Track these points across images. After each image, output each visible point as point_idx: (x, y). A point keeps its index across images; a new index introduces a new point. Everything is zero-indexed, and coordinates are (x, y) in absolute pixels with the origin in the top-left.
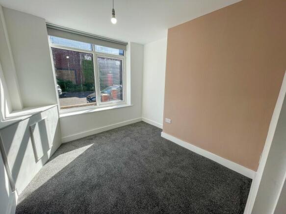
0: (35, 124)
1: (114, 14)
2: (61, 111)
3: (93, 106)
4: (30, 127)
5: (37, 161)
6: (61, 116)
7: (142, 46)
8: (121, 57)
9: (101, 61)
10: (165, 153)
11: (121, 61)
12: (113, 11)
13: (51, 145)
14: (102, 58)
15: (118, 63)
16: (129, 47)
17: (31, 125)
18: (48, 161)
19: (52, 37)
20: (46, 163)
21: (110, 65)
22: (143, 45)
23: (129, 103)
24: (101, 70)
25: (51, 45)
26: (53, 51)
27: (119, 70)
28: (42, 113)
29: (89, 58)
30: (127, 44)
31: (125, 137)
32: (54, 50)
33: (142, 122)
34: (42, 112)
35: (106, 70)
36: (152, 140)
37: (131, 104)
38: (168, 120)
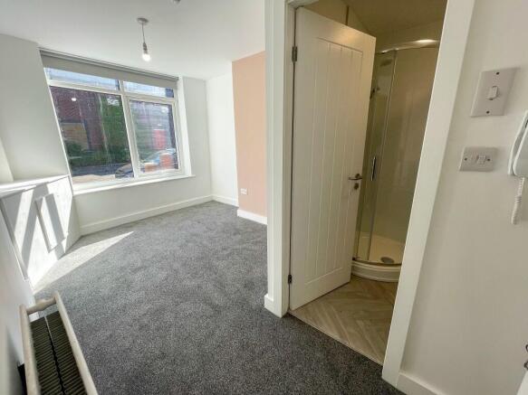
0: (42, 199)
1: (145, 49)
2: (76, 187)
3: (129, 179)
4: (36, 202)
5: (49, 251)
6: (75, 193)
7: (203, 82)
8: (170, 100)
9: (135, 106)
10: (237, 232)
11: (170, 107)
12: (145, 46)
13: (66, 234)
14: (137, 102)
15: (165, 110)
16: (181, 85)
17: (37, 199)
18: (64, 255)
19: (49, 69)
20: (62, 256)
21: (151, 113)
22: (205, 82)
23: (189, 173)
24: (138, 121)
25: (50, 82)
26: (52, 91)
27: (167, 121)
28: (48, 185)
29: (114, 102)
30: (178, 79)
31: (182, 220)
32: (54, 89)
33: (213, 201)
34: (48, 183)
35: (145, 121)
36: (223, 220)
37: (193, 173)
38: (244, 191)
